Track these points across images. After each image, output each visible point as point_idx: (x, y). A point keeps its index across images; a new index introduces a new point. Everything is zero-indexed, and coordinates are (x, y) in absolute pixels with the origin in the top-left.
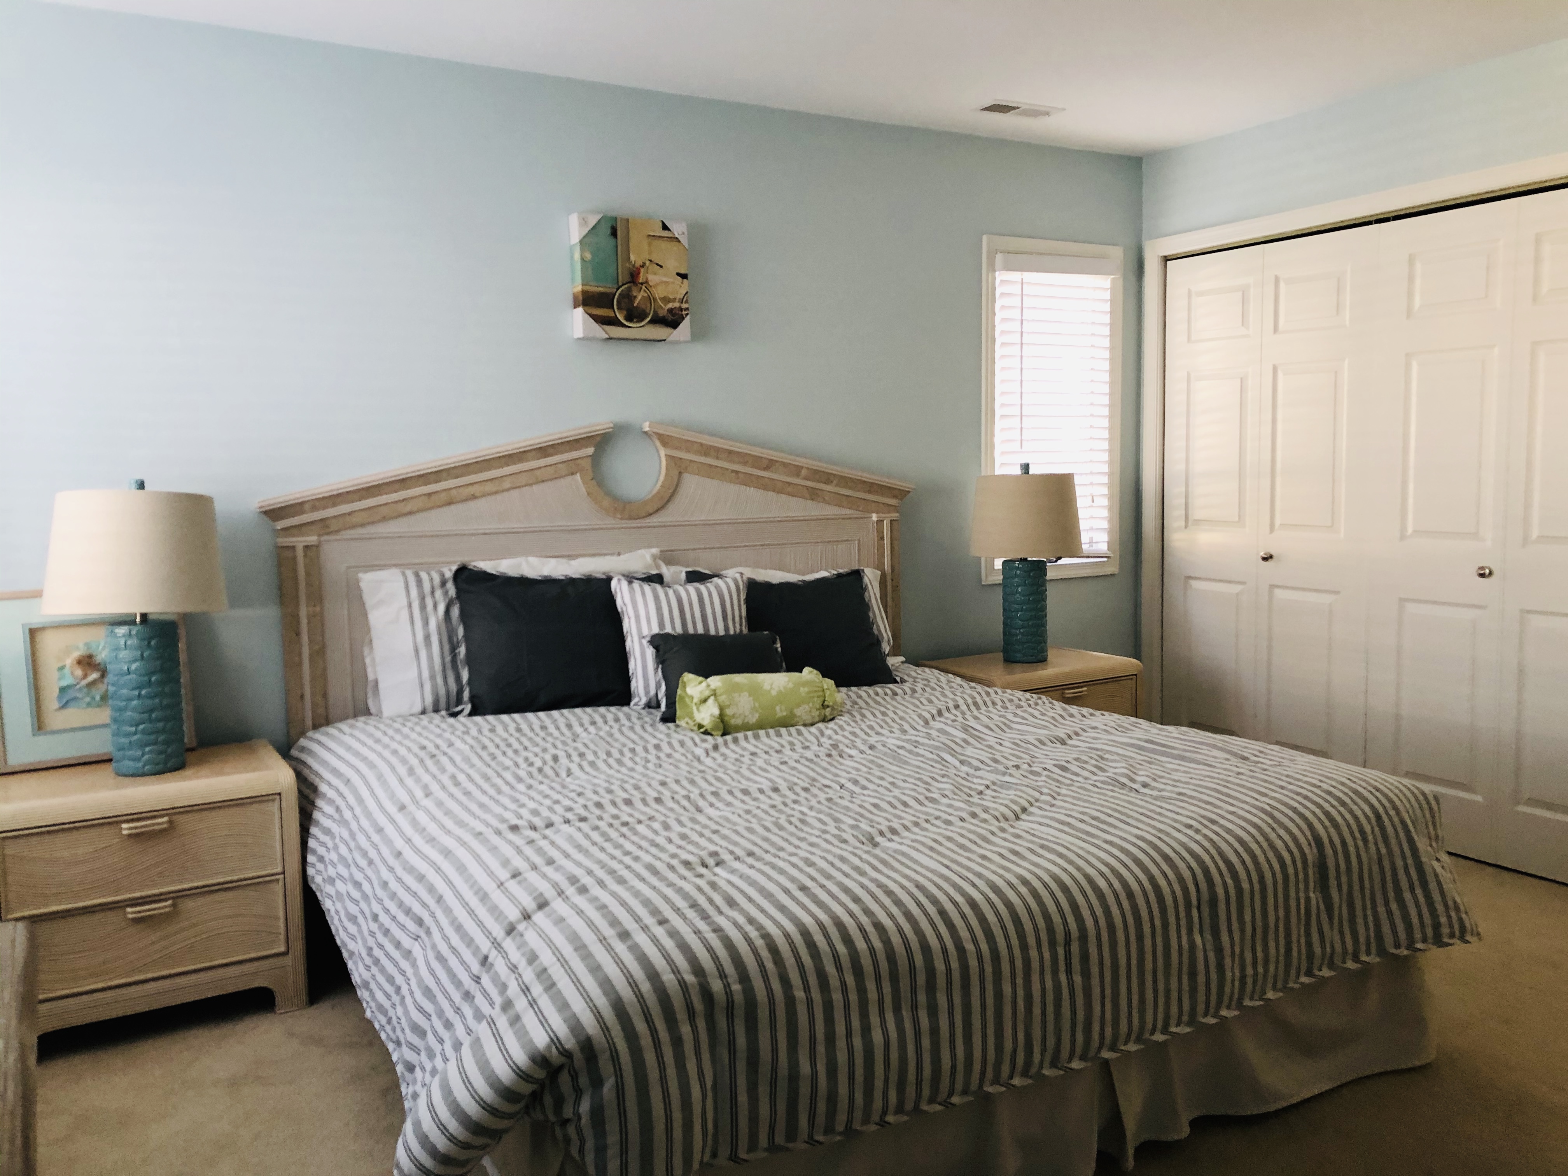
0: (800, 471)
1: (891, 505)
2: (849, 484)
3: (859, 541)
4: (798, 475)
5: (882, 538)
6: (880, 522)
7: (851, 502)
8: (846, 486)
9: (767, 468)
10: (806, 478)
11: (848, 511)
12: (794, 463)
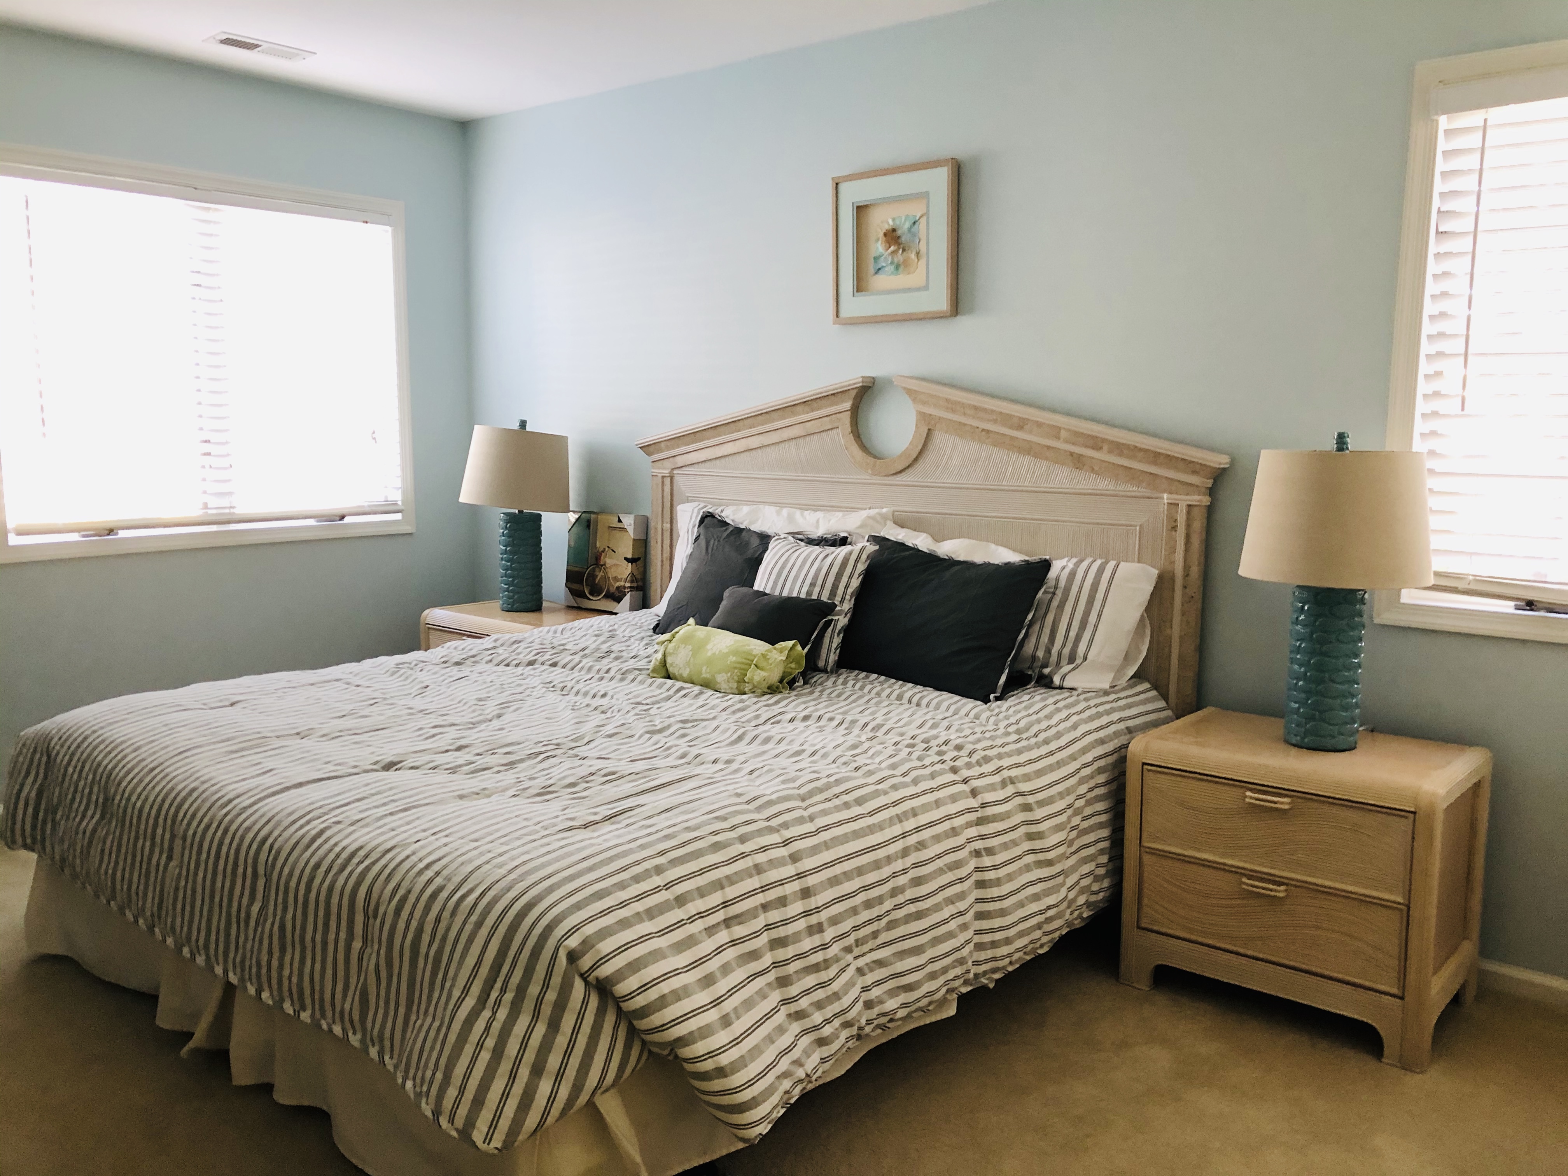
0: (1059, 432)
1: (1191, 485)
2: (1125, 452)
3: (1141, 526)
4: (1057, 438)
5: (1174, 528)
6: (1173, 505)
7: (1132, 475)
8: (1121, 454)
9: (1020, 427)
10: (1067, 441)
11: (1129, 487)
12: (1047, 422)
